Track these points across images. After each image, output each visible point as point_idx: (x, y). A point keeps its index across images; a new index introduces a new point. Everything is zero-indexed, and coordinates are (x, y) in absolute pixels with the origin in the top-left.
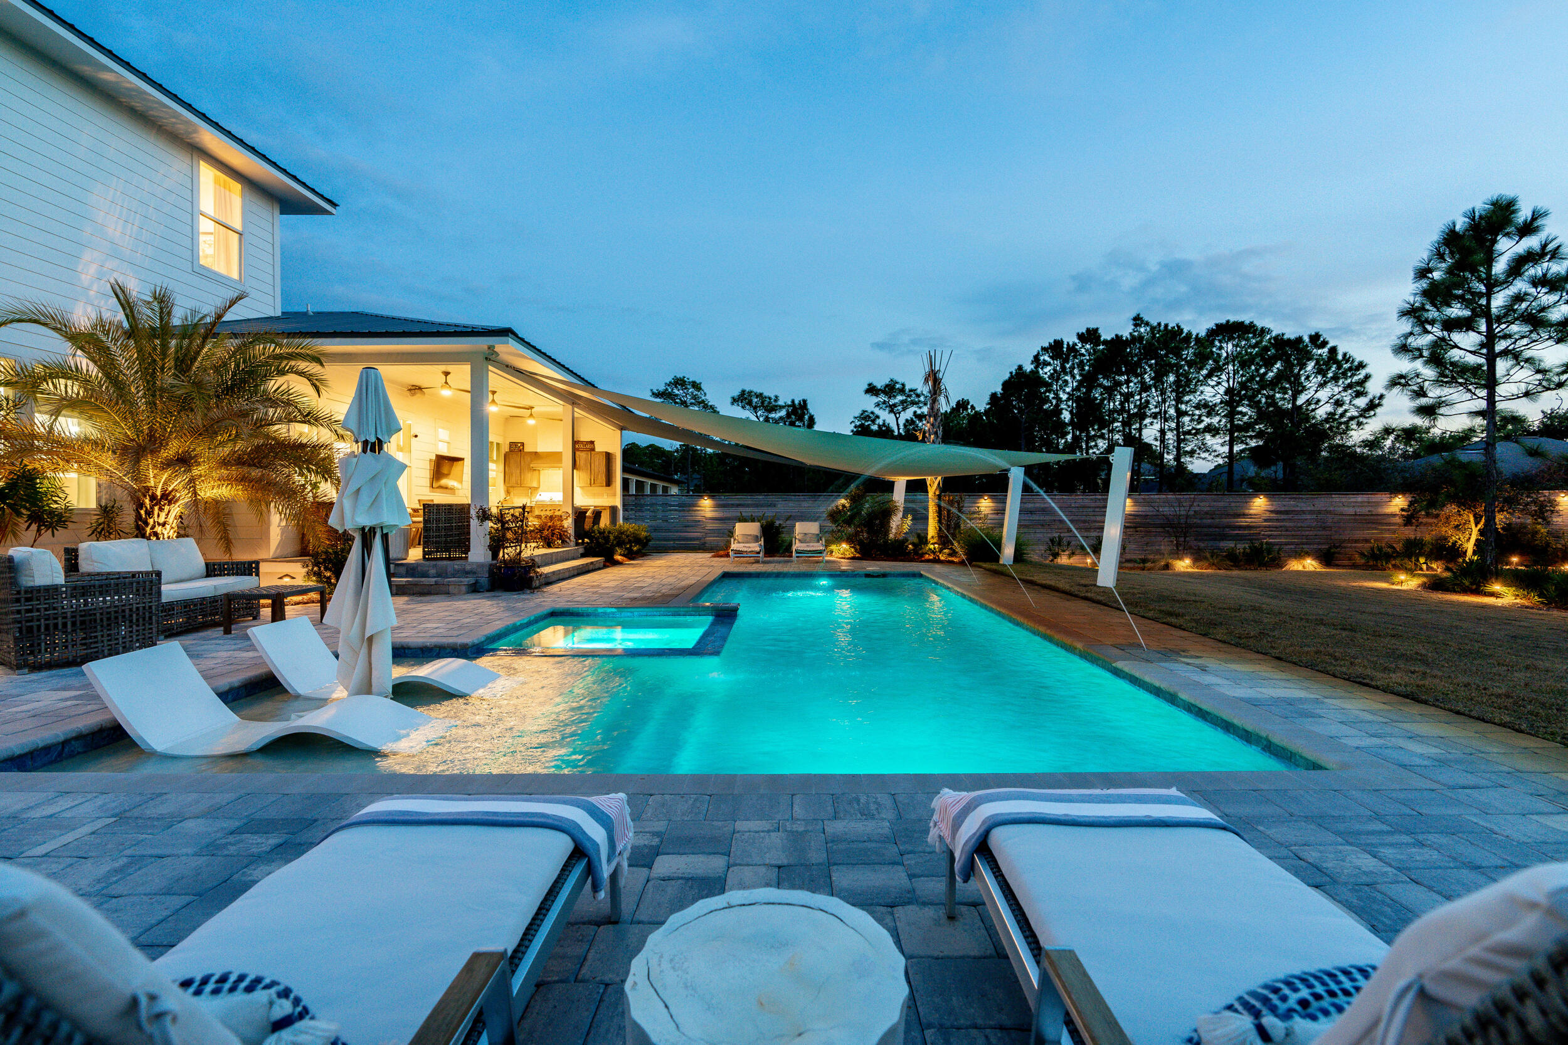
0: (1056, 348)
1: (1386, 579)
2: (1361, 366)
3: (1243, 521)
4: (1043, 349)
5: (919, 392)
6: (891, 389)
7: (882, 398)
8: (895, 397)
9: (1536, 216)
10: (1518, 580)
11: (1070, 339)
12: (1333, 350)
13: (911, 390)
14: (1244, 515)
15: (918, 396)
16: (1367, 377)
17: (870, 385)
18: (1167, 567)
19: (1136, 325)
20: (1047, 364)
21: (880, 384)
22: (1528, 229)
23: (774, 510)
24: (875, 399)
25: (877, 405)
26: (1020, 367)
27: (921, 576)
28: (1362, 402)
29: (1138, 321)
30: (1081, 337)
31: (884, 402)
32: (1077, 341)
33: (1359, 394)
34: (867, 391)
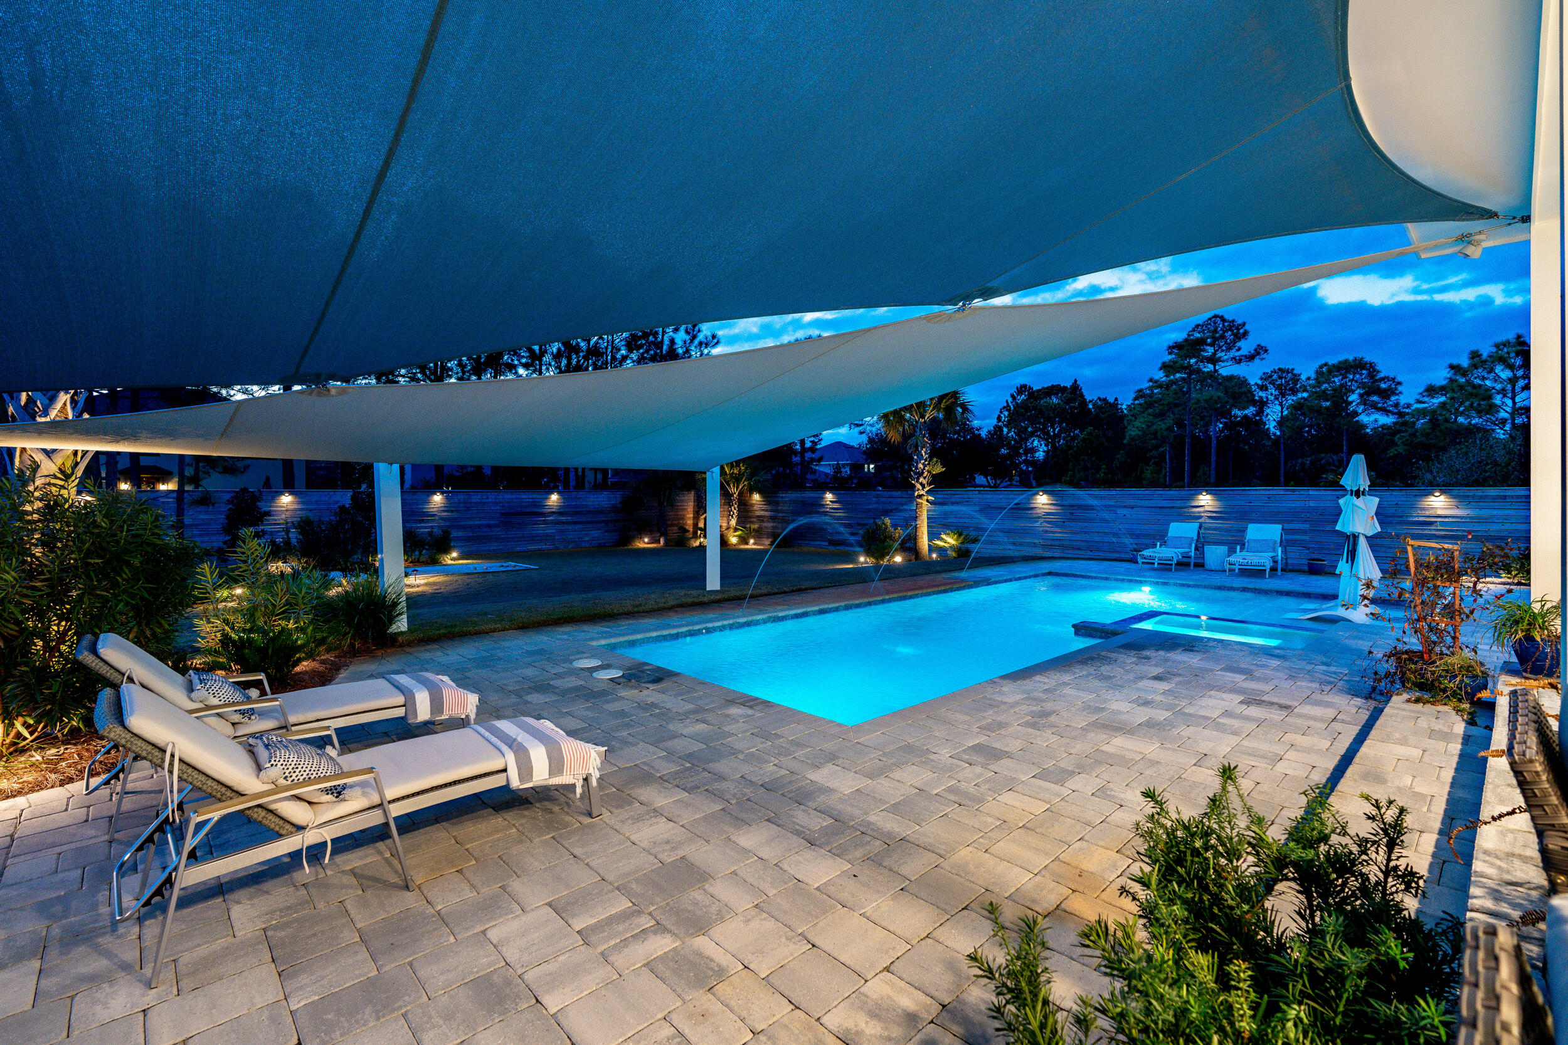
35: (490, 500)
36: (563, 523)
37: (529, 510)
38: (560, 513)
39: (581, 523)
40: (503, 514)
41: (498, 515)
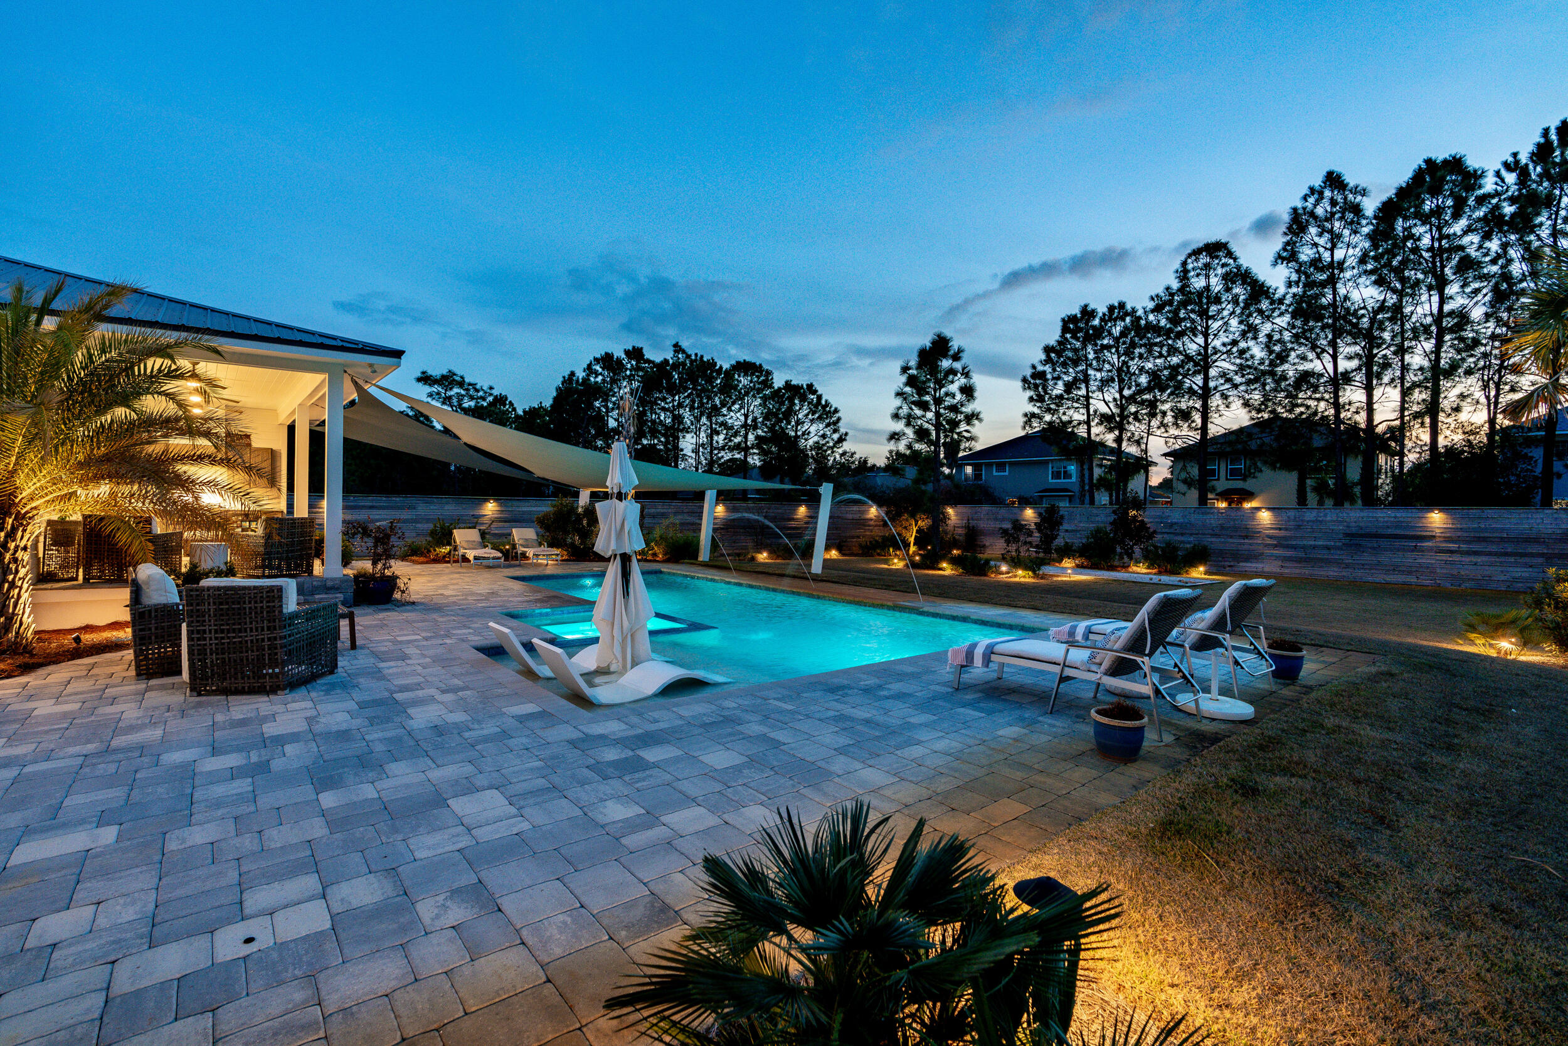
0: (607, 360)
1: (886, 562)
2: (836, 411)
3: (793, 524)
4: (596, 359)
5: (478, 387)
6: (448, 380)
7: (436, 388)
8: (451, 389)
9: (960, 351)
10: (954, 561)
11: (619, 353)
12: (819, 397)
13: (470, 384)
14: (793, 519)
15: (477, 391)
16: (839, 419)
17: (423, 373)
18: (753, 559)
19: (675, 351)
20: (597, 374)
21: (436, 372)
22: (956, 357)
23: (414, 512)
24: (428, 389)
25: (430, 395)
26: (572, 374)
27: (661, 572)
28: (836, 436)
29: (677, 348)
30: (627, 352)
31: (438, 393)
32: (623, 356)
33: (835, 431)
34: (419, 380)
35: (1328, 518)
36: (1452, 552)
37: (1390, 531)
38: (1448, 540)
39: (1490, 554)
40: (1347, 535)
41: (1341, 536)
